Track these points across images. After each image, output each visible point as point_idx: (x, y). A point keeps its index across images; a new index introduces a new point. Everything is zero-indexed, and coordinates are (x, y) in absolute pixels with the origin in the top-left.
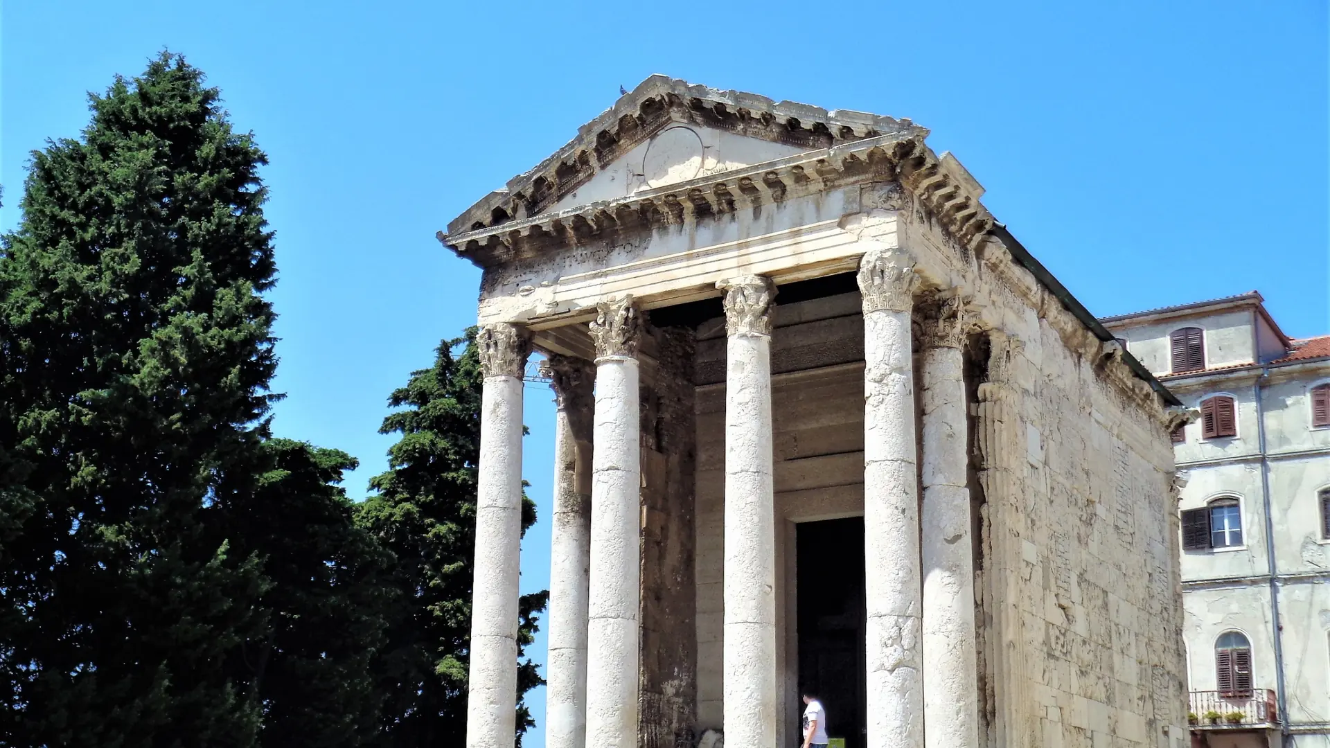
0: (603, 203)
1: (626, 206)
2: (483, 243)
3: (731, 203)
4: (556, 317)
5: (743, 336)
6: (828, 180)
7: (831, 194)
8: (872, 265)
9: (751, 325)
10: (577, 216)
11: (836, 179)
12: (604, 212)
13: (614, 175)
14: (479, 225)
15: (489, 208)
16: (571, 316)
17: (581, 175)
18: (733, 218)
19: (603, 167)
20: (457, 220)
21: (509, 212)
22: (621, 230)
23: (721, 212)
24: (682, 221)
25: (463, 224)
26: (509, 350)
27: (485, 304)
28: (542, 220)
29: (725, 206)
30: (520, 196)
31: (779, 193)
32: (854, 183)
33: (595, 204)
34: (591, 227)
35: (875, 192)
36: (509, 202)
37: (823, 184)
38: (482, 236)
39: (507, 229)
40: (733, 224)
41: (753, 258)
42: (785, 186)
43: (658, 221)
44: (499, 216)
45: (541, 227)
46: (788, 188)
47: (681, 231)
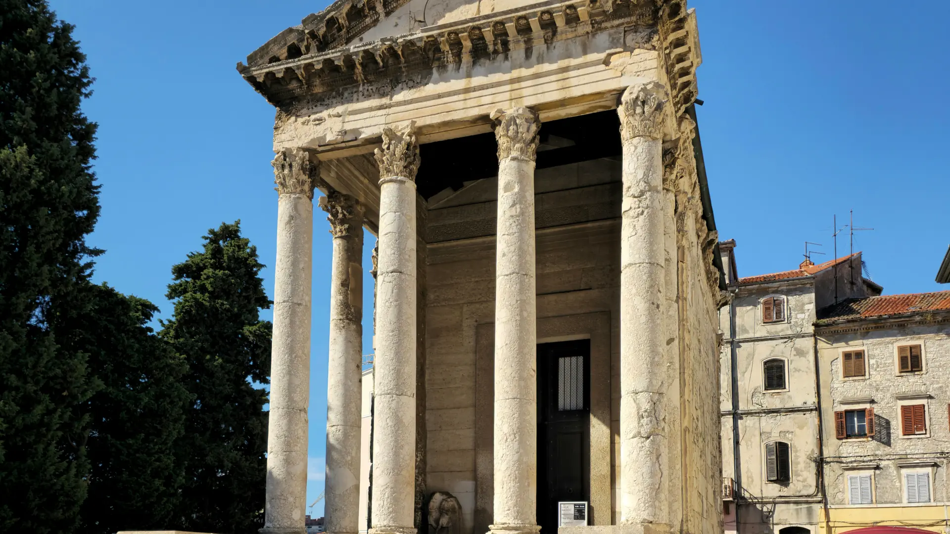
0: (391, 40)
1: (412, 43)
2: (280, 75)
3: (505, 44)
4: (343, 145)
5: (514, 159)
6: (596, 22)
7: (597, 36)
8: (634, 96)
9: (522, 150)
10: (365, 51)
11: (603, 22)
12: (390, 48)
13: (398, 21)
14: (275, 59)
15: (285, 44)
16: (358, 146)
17: (368, 20)
18: (506, 58)
19: (388, 14)
20: (255, 53)
21: (303, 49)
22: (405, 67)
23: (496, 52)
24: (460, 61)
25: (262, 57)
26: (301, 172)
27: (280, 132)
28: (334, 54)
29: (500, 47)
30: (313, 35)
31: (550, 34)
32: (618, 26)
33: (383, 40)
34: (376, 63)
35: (638, 34)
36: (303, 40)
37: (591, 26)
38: (279, 69)
39: (303, 62)
40: (506, 62)
41: (525, 92)
42: (556, 28)
43: (439, 59)
44: (294, 52)
45: (333, 62)
46: (559, 30)
47: (459, 69)
